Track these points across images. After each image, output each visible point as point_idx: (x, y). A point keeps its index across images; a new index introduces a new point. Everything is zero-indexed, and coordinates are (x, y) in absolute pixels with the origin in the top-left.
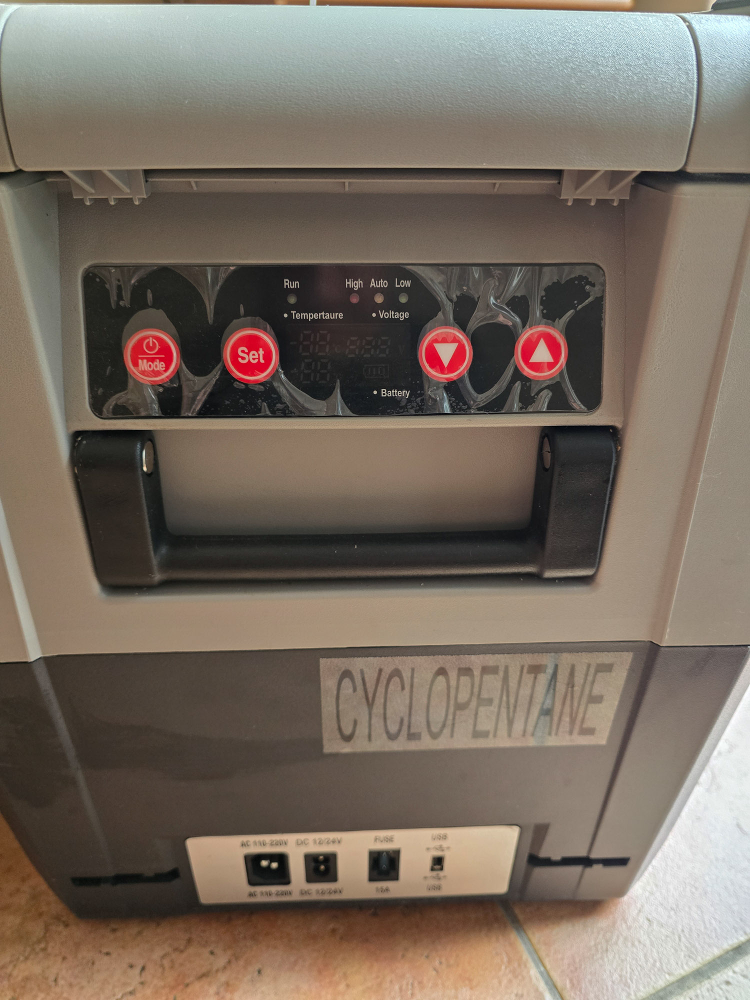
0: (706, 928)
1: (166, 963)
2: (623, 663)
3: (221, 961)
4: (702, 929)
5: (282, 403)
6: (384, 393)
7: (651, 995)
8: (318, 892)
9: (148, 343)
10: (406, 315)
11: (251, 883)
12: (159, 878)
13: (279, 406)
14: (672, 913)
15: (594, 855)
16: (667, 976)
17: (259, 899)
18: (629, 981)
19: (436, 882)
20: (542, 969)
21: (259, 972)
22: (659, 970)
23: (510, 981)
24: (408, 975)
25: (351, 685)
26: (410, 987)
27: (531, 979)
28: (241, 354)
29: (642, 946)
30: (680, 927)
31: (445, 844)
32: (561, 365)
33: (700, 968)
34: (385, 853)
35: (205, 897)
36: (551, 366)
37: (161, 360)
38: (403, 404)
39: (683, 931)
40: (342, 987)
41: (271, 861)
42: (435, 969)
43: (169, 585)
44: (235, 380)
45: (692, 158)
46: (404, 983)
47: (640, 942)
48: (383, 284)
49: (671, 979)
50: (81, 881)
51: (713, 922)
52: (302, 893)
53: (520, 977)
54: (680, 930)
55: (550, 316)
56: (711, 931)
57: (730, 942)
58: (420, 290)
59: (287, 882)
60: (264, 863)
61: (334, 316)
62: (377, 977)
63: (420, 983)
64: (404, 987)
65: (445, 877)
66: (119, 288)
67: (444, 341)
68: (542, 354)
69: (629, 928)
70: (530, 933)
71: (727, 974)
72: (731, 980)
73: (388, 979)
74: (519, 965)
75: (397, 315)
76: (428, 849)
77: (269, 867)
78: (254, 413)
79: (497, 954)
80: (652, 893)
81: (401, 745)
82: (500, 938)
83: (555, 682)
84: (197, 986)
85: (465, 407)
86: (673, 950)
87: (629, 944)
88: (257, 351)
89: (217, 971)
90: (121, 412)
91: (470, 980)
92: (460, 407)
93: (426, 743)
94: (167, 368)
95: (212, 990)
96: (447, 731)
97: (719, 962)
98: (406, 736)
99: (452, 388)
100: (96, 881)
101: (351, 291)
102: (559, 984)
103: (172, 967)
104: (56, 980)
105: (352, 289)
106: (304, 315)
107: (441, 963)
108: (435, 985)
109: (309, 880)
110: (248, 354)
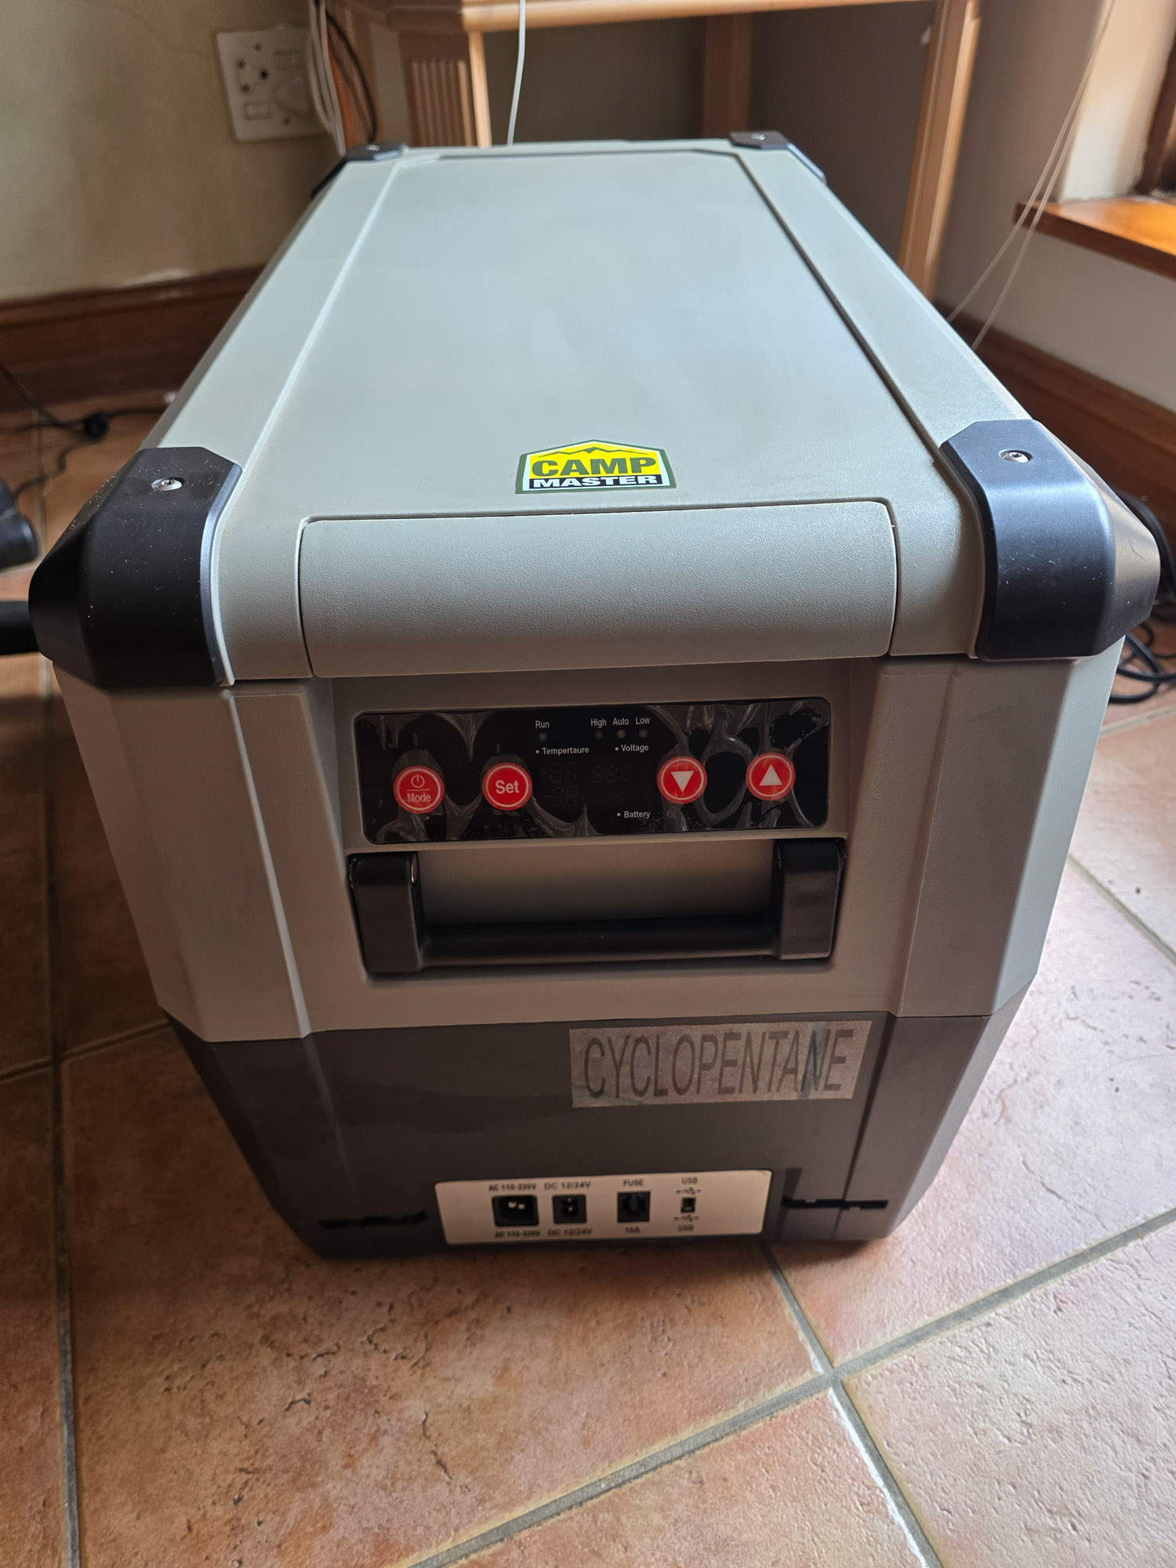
0: (972, 1269)
1: (414, 1300)
2: (863, 1030)
3: (469, 1299)
4: (969, 1271)
5: (535, 826)
6: (626, 814)
7: (907, 1335)
8: (566, 1232)
9: (415, 779)
10: (646, 748)
11: (498, 1223)
12: (406, 1220)
13: (532, 829)
14: (939, 1254)
15: (849, 1199)
16: (926, 1316)
17: (506, 1239)
18: (885, 1321)
19: (688, 1223)
20: (797, 1308)
21: (509, 1309)
22: (918, 1310)
23: (763, 1319)
24: (659, 1313)
25: (599, 1050)
26: (661, 1324)
27: (784, 1317)
28: (498, 786)
29: (902, 1287)
30: (945, 1269)
31: (695, 1187)
32: (789, 788)
33: (962, 1310)
34: (634, 1196)
35: (452, 1236)
36: (779, 788)
37: (427, 793)
38: (644, 823)
39: (948, 1273)
40: (593, 1324)
41: (518, 1203)
42: (686, 1307)
43: (430, 972)
44: (493, 808)
45: (893, 647)
46: (656, 1320)
47: (901, 1283)
48: (625, 722)
49: (931, 1319)
50: (329, 1224)
51: (982, 1263)
52: (550, 1233)
53: (774, 1316)
54: (945, 1272)
55: (779, 744)
56: (978, 1274)
57: (997, 1285)
58: (658, 726)
59: (536, 1222)
60: (512, 1205)
61: (582, 750)
62: (628, 1314)
63: (672, 1320)
64: (655, 1324)
65: (696, 1218)
66: (388, 732)
67: (681, 769)
68: (771, 778)
69: (891, 1270)
70: (786, 1273)
71: (990, 1316)
72: (992, 1322)
73: (639, 1316)
74: (773, 1304)
75: (638, 748)
76: (678, 1192)
77: (516, 1208)
78: (511, 835)
79: (751, 1293)
80: (919, 1234)
81: (650, 1100)
82: (755, 1277)
83: (798, 1045)
84: (447, 1323)
85: (700, 825)
86: (935, 1292)
87: (890, 1285)
88: (513, 783)
89: (467, 1308)
90: (393, 838)
91: (722, 1318)
92: (696, 824)
93: (673, 1098)
94: (433, 800)
95: (463, 1326)
96: (693, 1088)
97: (981, 1303)
98: (653, 1093)
99: (688, 809)
100: (345, 1224)
101: (596, 728)
102: (813, 1322)
103: (420, 1305)
104: (305, 1318)
105: (597, 727)
106: (554, 751)
107: (693, 1301)
108: (687, 1322)
109: (557, 1220)
110: (505, 786)
